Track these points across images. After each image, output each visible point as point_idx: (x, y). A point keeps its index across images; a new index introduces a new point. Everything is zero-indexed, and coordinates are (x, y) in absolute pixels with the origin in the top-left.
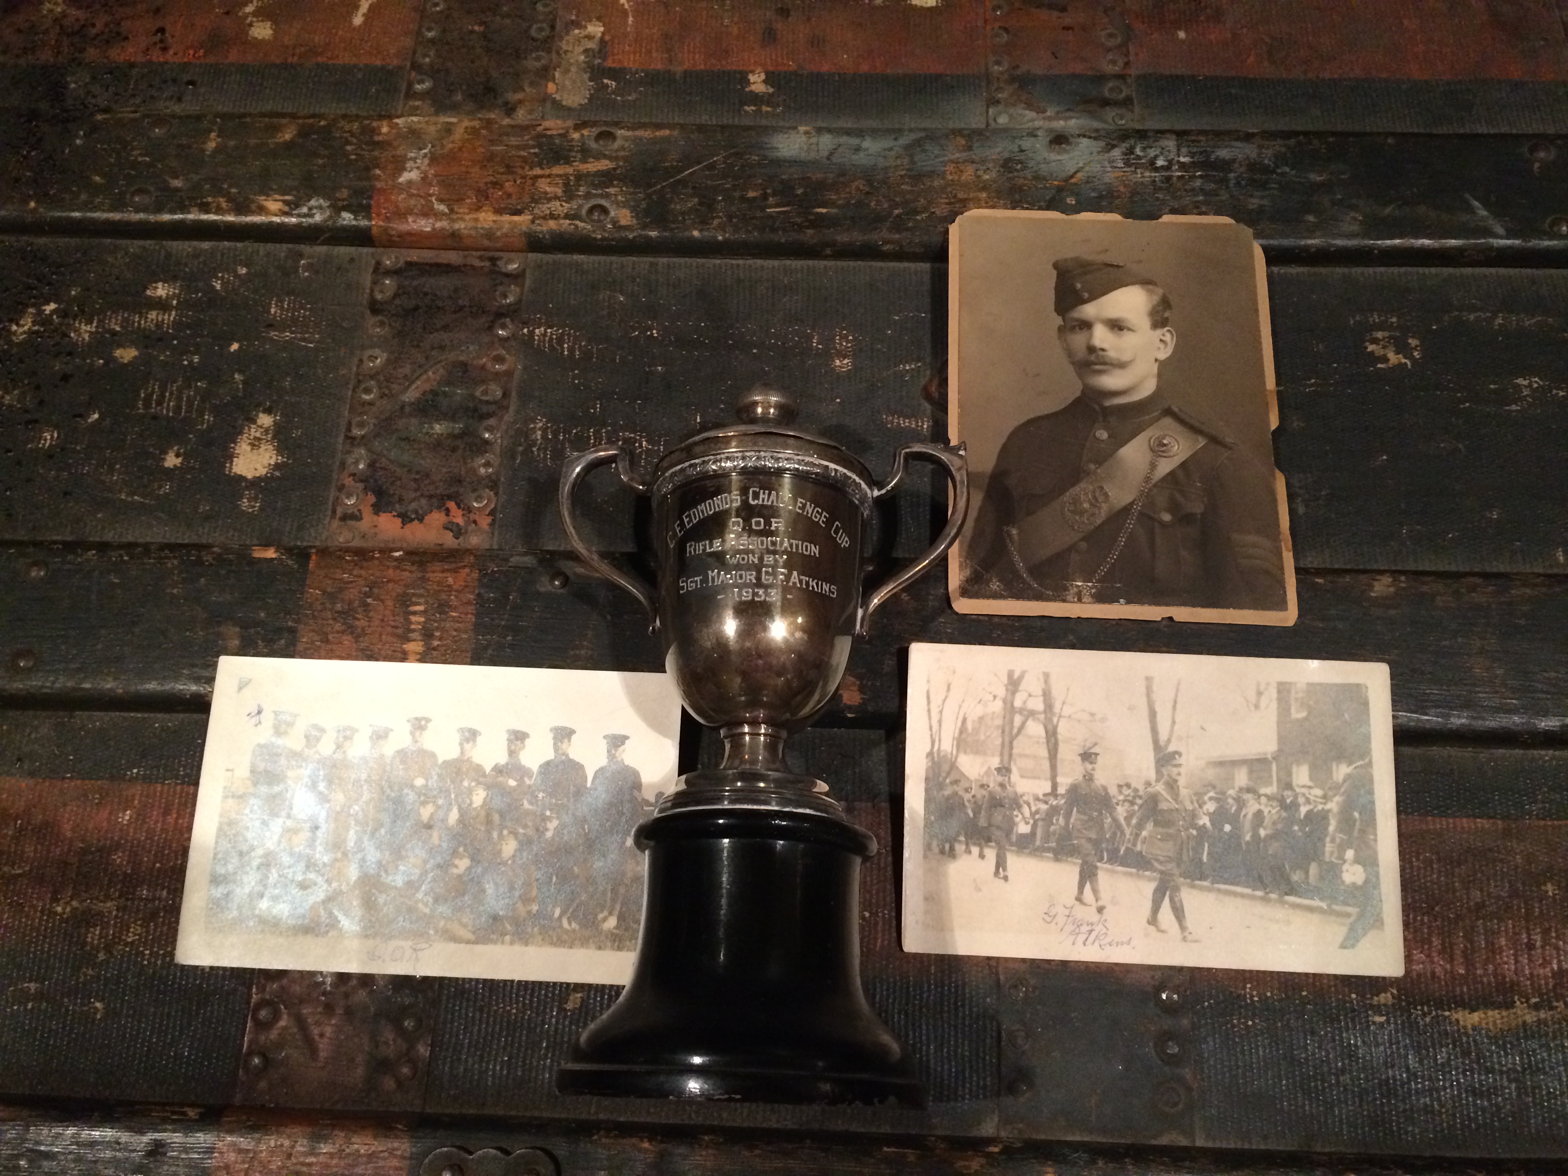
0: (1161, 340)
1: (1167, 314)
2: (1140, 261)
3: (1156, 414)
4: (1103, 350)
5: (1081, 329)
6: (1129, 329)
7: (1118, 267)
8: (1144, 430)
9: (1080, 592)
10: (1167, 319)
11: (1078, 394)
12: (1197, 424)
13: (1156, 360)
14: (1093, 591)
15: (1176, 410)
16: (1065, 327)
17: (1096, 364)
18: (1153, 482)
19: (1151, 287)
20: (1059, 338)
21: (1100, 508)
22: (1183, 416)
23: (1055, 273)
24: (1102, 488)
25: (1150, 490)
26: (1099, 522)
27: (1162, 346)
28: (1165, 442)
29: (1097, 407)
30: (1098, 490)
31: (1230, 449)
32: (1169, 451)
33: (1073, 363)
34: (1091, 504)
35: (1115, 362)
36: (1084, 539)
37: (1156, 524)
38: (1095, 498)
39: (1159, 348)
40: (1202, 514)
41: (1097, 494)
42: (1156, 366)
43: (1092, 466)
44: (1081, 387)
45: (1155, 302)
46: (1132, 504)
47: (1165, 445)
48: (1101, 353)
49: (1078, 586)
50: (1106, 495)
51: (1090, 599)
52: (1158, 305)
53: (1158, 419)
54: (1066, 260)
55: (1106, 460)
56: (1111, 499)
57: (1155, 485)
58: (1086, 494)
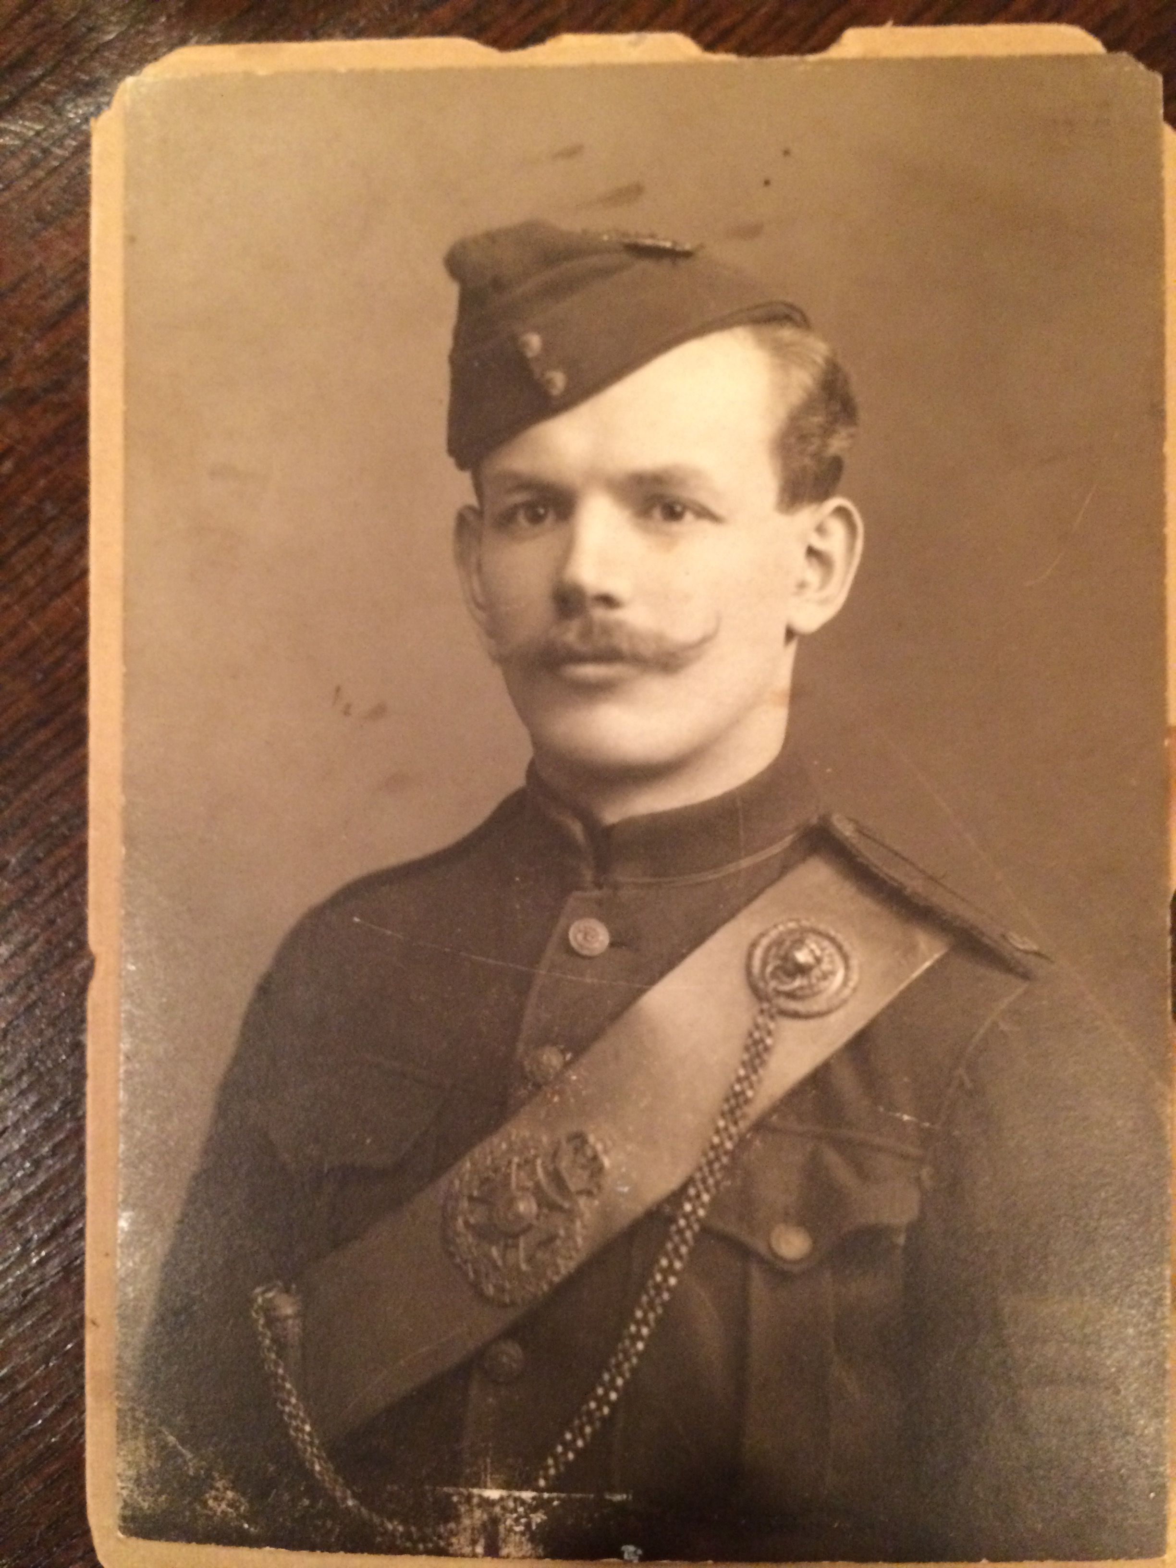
0: (812, 552)
1: (837, 444)
2: (752, 231)
3: (776, 849)
4: (608, 601)
5: (536, 519)
6: (705, 513)
7: (674, 255)
8: (732, 914)
9: (495, 1521)
10: (837, 464)
11: (517, 780)
12: (914, 885)
13: (790, 634)
14: (538, 1518)
15: (845, 829)
16: (479, 513)
17: (581, 659)
18: (753, 1111)
19: (787, 333)
20: (461, 558)
21: (571, 1215)
22: (871, 855)
23: (451, 291)
24: (579, 1139)
25: (742, 1143)
26: (566, 1266)
27: (812, 574)
28: (802, 956)
29: (577, 829)
30: (567, 1149)
31: (1026, 976)
32: (810, 993)
33: (502, 660)
34: (544, 1202)
35: (647, 649)
36: (511, 1333)
37: (755, 1272)
38: (557, 1178)
39: (802, 585)
40: (915, 1229)
41: (564, 1164)
42: (786, 657)
43: (552, 1058)
44: (527, 753)
45: (796, 396)
46: (678, 1196)
47: (802, 970)
48: (599, 613)
49: (487, 1503)
50: (595, 1167)
51: (527, 1548)
52: (808, 407)
53: (785, 868)
54: (492, 237)
55: (597, 1034)
56: (607, 1182)
57: (760, 1126)
58: (528, 1163)
